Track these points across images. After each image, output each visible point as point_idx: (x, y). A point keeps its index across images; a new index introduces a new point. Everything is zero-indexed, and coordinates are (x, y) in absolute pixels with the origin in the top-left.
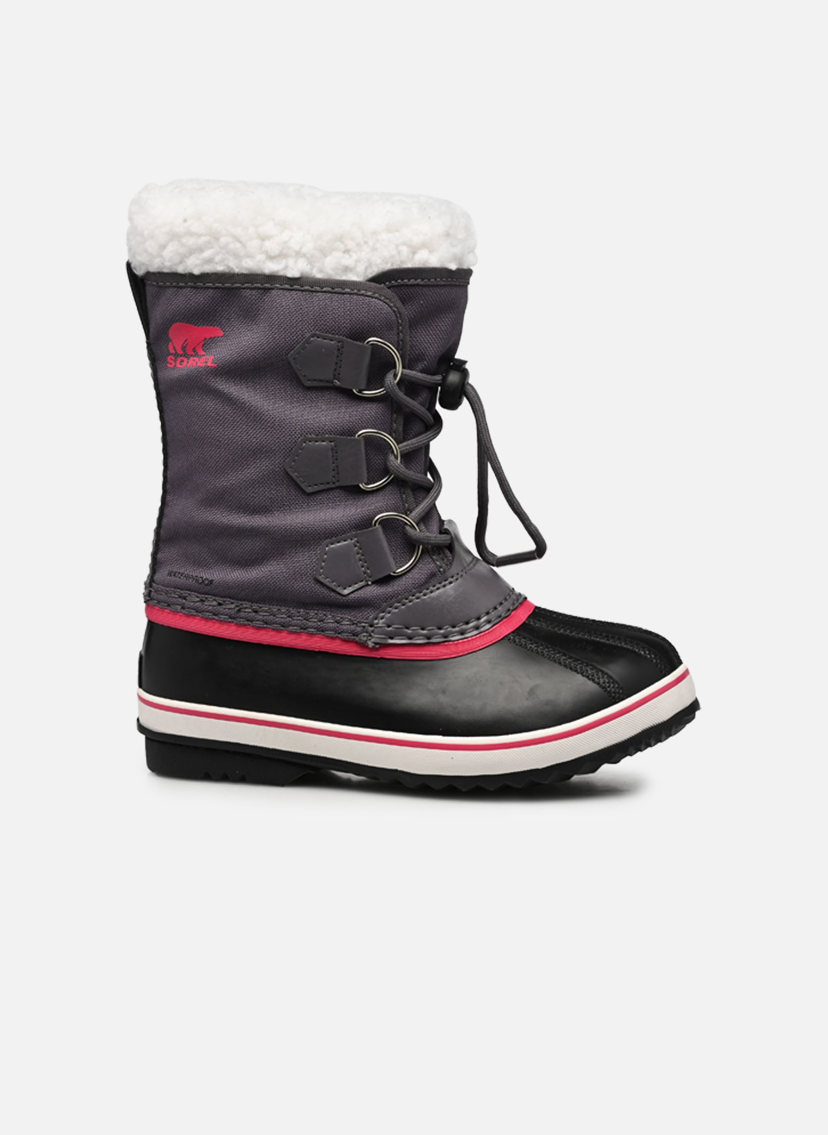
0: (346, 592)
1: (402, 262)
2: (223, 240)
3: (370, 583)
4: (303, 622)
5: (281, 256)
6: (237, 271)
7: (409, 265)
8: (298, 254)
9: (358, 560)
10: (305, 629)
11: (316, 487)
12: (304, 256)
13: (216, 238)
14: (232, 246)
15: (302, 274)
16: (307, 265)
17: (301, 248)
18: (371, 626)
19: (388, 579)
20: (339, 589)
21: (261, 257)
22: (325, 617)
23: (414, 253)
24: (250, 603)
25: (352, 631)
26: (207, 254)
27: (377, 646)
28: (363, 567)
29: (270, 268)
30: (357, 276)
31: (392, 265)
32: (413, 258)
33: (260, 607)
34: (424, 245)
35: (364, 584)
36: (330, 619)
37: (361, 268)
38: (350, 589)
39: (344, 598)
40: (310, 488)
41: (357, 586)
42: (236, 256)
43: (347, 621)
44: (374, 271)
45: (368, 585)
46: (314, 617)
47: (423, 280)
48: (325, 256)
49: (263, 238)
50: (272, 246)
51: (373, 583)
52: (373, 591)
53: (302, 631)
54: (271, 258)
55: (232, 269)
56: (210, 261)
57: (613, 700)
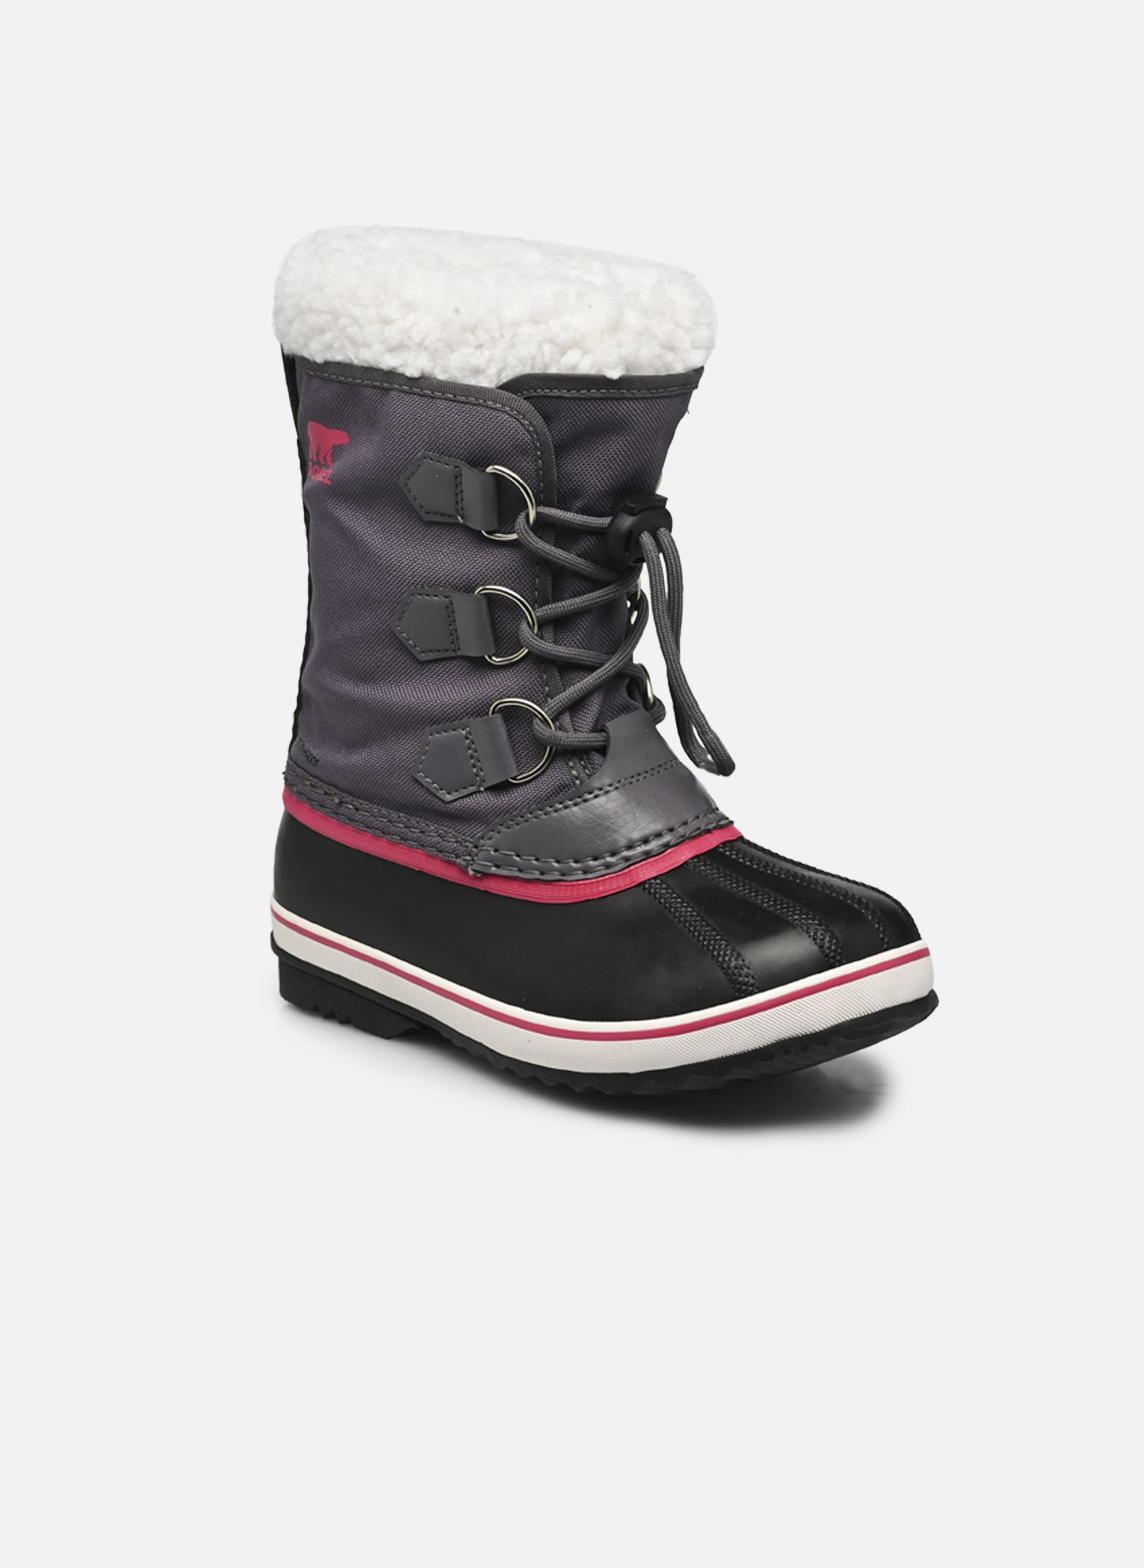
0: (448, 797)
1: (546, 366)
2: (342, 321)
3: (482, 789)
4: (403, 830)
5: (401, 347)
6: (356, 362)
7: (553, 370)
8: (421, 346)
9: (469, 758)
10: (405, 840)
11: (431, 653)
12: (426, 349)
13: (335, 315)
14: (350, 330)
15: (423, 373)
16: (429, 362)
17: (423, 339)
18: (476, 847)
19: (503, 787)
20: (442, 793)
21: (377, 347)
22: (427, 827)
23: (563, 354)
24: (351, 797)
25: (453, 851)
26: (327, 337)
27: (479, 875)
28: (474, 767)
29: (388, 362)
30: (487, 381)
31: (532, 367)
32: (559, 360)
33: (361, 804)
34: (575, 344)
35: (475, 790)
36: (433, 831)
37: (493, 370)
38: (455, 795)
39: (448, 806)
40: (424, 654)
41: (465, 792)
42: (354, 343)
43: (451, 837)
44: (507, 376)
45: (479, 792)
46: (416, 826)
47: (568, 391)
48: (452, 350)
49: (387, 322)
50: (393, 334)
51: (487, 789)
52: (483, 801)
53: (402, 841)
54: (391, 350)
55: (351, 359)
56: (329, 347)
57: (737, 994)
